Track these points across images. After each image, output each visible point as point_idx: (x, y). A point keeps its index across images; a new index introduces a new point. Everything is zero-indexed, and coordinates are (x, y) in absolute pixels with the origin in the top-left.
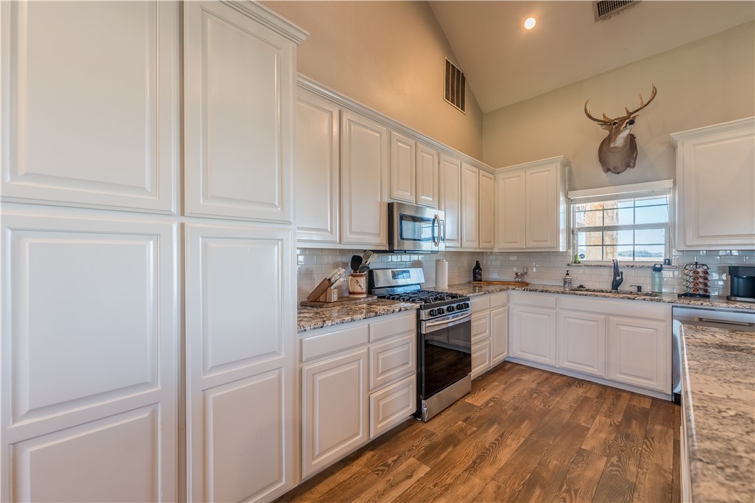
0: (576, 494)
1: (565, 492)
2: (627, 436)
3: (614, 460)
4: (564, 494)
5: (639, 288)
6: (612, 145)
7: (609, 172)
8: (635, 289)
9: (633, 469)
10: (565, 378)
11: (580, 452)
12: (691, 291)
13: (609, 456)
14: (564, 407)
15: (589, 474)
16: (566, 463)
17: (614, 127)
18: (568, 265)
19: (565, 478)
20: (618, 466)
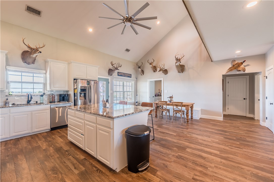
0: (54, 156)
1: (51, 157)
2: (50, 141)
3: (53, 146)
4: (52, 158)
5: (37, 102)
6: (32, 56)
7: (25, 63)
8: (35, 102)
9: (58, 145)
10: (13, 140)
11: (44, 150)
12: (51, 101)
13: (51, 146)
14: (25, 145)
15: (51, 151)
16: (44, 154)
17: (34, 51)
18: (7, 96)
19: (48, 156)
20: (55, 147)
